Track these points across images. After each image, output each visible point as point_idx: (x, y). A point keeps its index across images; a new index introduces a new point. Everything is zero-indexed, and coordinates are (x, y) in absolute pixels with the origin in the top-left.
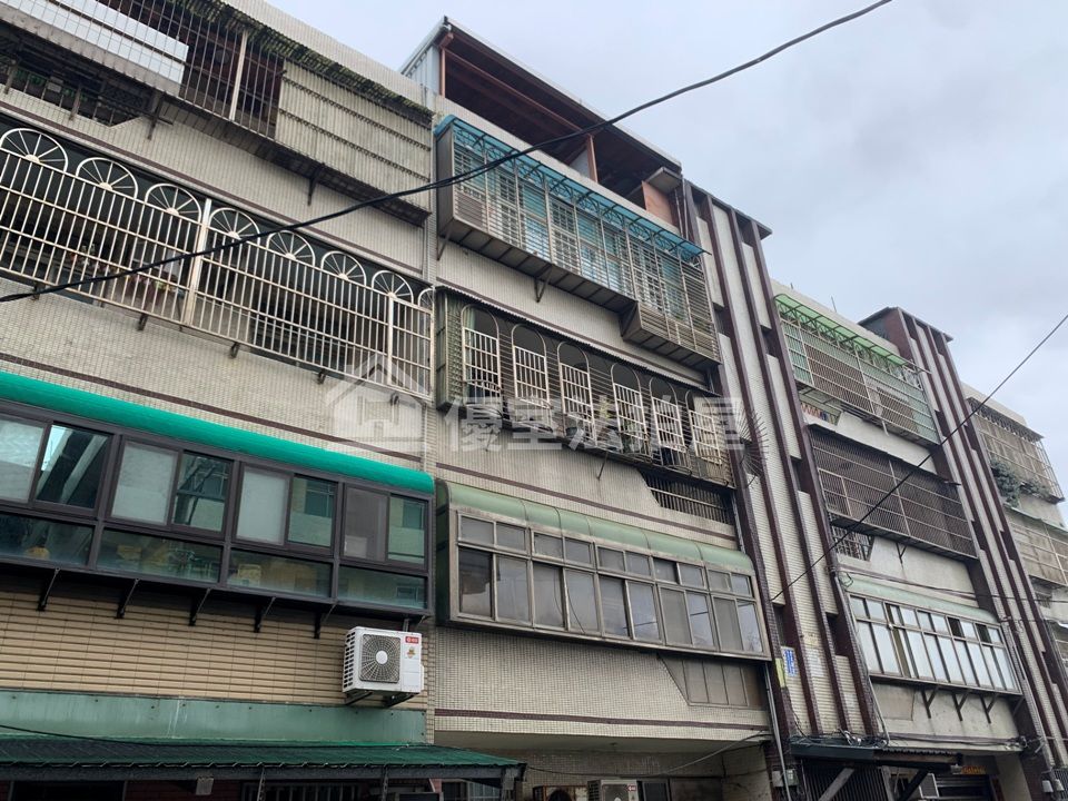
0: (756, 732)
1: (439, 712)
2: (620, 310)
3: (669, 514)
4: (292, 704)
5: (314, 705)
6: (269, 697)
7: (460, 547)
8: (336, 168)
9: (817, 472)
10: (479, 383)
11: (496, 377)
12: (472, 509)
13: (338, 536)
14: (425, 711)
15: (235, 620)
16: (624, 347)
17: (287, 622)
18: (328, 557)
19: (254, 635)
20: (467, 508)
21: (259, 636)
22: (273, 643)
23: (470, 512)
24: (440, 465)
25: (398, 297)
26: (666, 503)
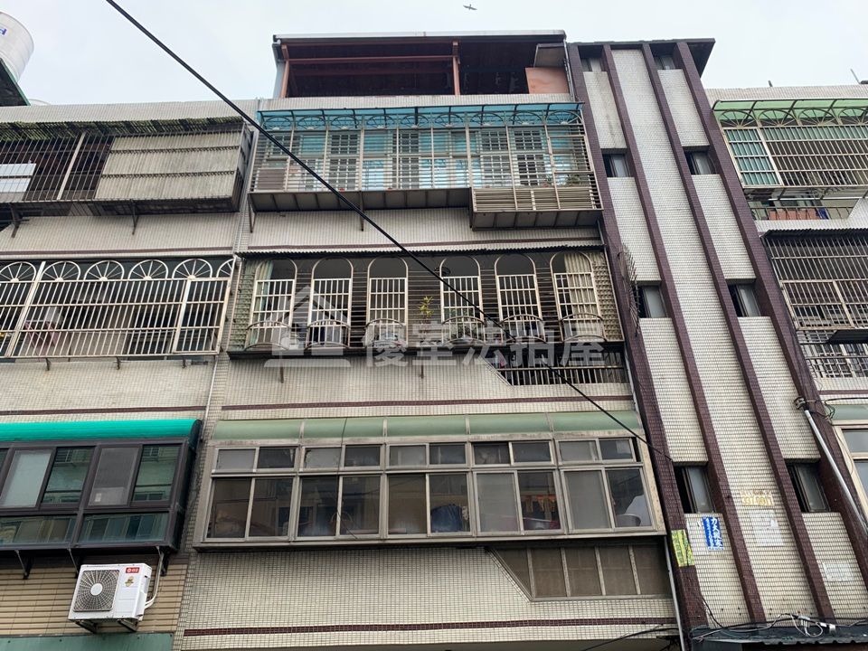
0: (652, 626)
1: (188, 633)
4: (44, 636)
5: (65, 635)
6: (25, 632)
7: (213, 478)
12: (234, 441)
14: (174, 632)
17: (53, 567)
18: (74, 509)
19: (23, 582)
20: (228, 441)
21: (27, 582)
22: (39, 587)
23: (231, 444)
24: (226, 408)
25: (197, 277)
26: (523, 379)
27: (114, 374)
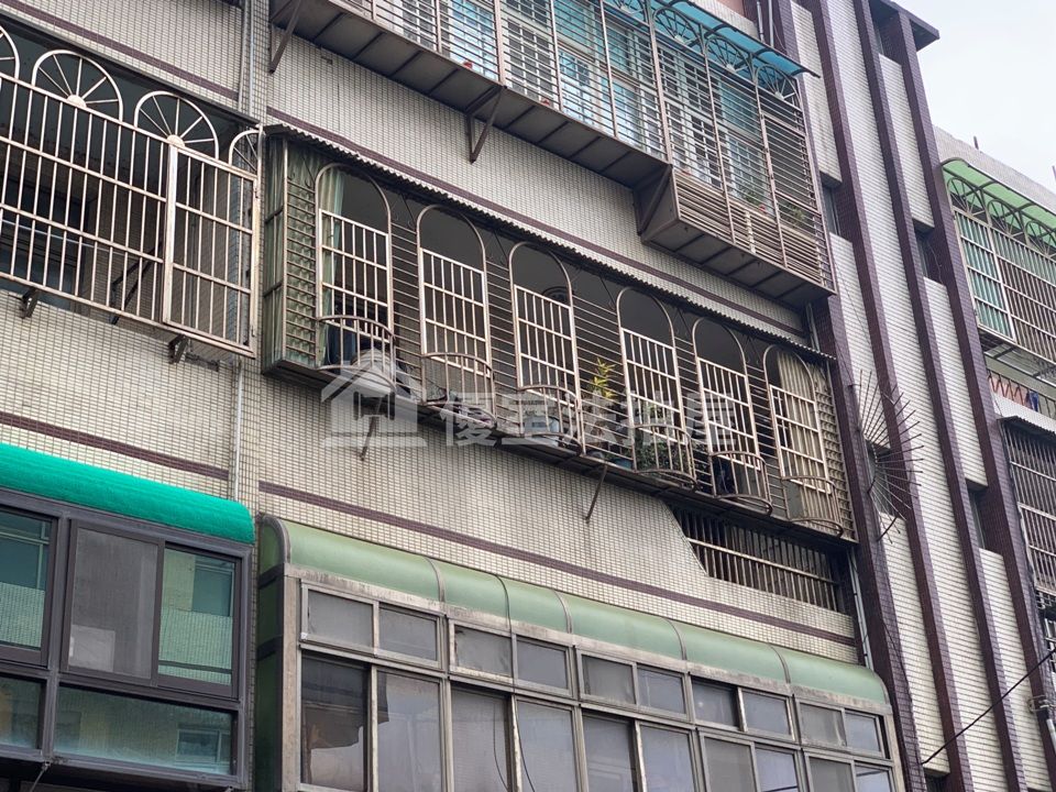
2: (635, 182)
3: (725, 592)
7: (304, 651)
9: (1018, 513)
10: (350, 323)
11: (383, 311)
12: (331, 576)
13: (56, 628)
18: (35, 668)
20: (320, 573)
23: (326, 582)
24: (266, 487)
25: (187, 145)
26: (721, 569)
27: (13, 327)
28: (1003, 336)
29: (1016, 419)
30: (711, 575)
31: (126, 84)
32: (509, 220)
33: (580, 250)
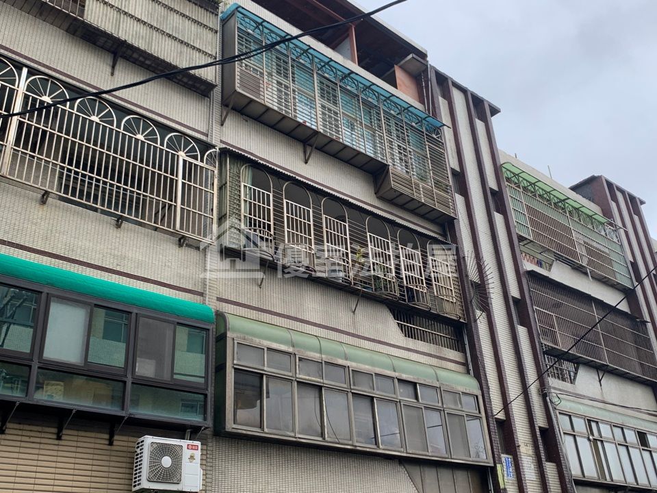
2: (374, 172)
3: (411, 343)
7: (235, 369)
8: (136, 45)
9: (534, 310)
10: (255, 230)
11: (269, 226)
12: (247, 337)
13: (131, 359)
15: (39, 428)
16: (377, 203)
17: (86, 431)
18: (122, 376)
19: (56, 442)
20: (242, 336)
21: (61, 442)
22: (74, 449)
24: (220, 300)
25: (187, 156)
26: (410, 334)
27: (113, 232)
28: (527, 236)
29: (532, 271)
30: (406, 336)
31: (161, 130)
32: (322, 188)
33: (351, 200)
